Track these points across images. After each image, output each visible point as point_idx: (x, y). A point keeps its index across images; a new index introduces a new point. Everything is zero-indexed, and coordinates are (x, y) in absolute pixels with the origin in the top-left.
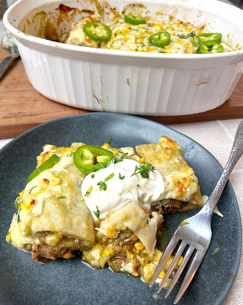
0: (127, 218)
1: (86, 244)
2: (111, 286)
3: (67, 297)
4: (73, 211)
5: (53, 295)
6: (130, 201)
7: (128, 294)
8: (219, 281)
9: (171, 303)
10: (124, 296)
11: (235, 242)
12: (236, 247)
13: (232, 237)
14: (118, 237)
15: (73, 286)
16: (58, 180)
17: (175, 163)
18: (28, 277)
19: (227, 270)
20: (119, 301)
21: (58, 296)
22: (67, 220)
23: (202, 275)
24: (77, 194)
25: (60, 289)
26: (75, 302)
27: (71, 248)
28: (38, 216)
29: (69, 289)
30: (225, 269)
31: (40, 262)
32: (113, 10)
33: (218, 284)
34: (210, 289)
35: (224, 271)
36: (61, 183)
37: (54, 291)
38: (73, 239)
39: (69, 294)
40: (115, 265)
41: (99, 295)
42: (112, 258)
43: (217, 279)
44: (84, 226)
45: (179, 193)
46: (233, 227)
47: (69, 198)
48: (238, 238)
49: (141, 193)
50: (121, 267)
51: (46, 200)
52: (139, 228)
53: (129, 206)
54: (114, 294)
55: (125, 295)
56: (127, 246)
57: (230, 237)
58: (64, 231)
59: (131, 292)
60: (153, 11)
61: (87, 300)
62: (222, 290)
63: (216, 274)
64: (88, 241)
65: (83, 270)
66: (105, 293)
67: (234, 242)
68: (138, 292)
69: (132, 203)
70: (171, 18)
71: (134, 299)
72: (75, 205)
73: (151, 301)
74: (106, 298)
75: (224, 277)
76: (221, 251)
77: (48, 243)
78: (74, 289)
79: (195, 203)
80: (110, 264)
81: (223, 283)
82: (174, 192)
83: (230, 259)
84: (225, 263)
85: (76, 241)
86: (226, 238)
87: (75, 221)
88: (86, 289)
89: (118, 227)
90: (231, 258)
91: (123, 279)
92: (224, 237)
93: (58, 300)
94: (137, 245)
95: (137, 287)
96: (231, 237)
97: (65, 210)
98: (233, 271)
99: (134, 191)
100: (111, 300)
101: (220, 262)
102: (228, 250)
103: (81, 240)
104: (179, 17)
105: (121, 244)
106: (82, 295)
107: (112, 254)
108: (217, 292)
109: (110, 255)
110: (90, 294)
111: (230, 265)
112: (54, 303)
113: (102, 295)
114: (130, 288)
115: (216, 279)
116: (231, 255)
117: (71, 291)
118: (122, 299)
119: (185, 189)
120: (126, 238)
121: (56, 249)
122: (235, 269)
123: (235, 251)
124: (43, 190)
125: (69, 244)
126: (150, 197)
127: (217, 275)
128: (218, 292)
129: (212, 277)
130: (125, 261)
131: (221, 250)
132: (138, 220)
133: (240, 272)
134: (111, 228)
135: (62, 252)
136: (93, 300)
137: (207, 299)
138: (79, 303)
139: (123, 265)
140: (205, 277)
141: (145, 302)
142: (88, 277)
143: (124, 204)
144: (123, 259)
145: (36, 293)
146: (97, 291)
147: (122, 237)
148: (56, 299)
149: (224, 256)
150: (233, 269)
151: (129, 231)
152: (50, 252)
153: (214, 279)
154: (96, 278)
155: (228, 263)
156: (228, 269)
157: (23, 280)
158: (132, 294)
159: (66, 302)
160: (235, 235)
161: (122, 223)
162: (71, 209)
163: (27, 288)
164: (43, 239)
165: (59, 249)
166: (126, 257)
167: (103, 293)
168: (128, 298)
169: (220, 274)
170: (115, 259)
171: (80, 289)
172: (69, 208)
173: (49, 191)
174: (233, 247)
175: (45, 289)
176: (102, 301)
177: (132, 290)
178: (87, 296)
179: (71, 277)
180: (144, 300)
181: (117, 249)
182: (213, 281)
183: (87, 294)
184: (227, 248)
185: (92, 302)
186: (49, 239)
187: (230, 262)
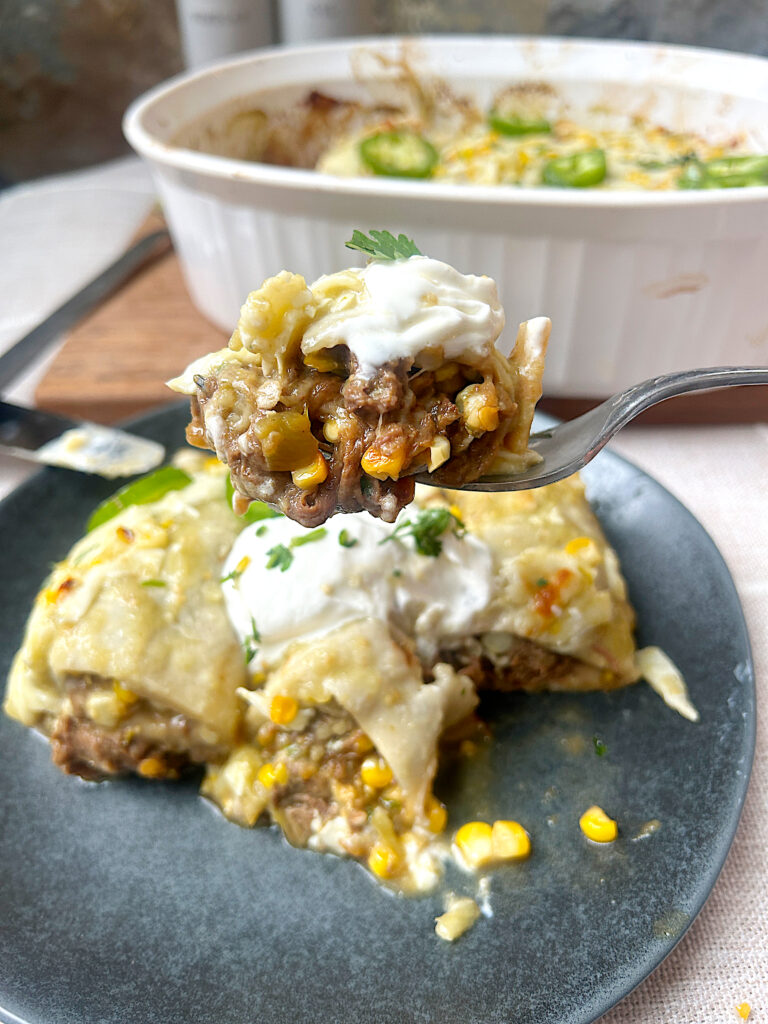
0: (335, 665)
1: (207, 737)
2: (268, 888)
3: (123, 896)
4: (182, 630)
5: (85, 881)
6: (360, 616)
7: (315, 922)
8: (627, 932)
9: (444, 979)
10: (298, 928)
11: (717, 808)
12: (717, 824)
13: (713, 791)
14: (308, 730)
15: (151, 867)
16: (159, 534)
17: (547, 525)
18: (32, 817)
19: (664, 899)
20: (277, 940)
21: (100, 887)
22: (155, 650)
23: (577, 905)
24: (203, 581)
25: (112, 870)
26: (141, 915)
27: (161, 743)
28: (70, 625)
29: (138, 873)
30: (660, 894)
31: (80, 780)
32: (464, 104)
33: (618, 941)
34: (589, 953)
35: (653, 900)
36: (167, 544)
37: (93, 872)
38: (169, 713)
39: (132, 889)
40: (292, 821)
41: (223, 910)
42: (284, 796)
43: (623, 923)
44: (206, 677)
45: (540, 619)
46: (721, 756)
47: (175, 587)
48: (730, 794)
49: (403, 597)
50: (311, 833)
51: (107, 584)
52: (372, 706)
53: (354, 630)
54: (271, 916)
55: (302, 924)
56: (336, 764)
57: (706, 788)
58: (135, 678)
59: (324, 919)
60: (581, 102)
61: (179, 915)
62: (625, 962)
63: (625, 906)
64: (212, 728)
65: (196, 823)
66: (242, 905)
67: (714, 807)
68: (349, 924)
69: (364, 626)
70: (637, 121)
71: (329, 942)
72: (191, 612)
73: (381, 961)
74: (241, 924)
75: (648, 918)
76: (665, 834)
77: (92, 713)
78: (151, 876)
79: (601, 662)
80: (275, 817)
81: (639, 940)
82: (522, 611)
83: (684, 863)
84: (664, 874)
85: (177, 722)
86: (693, 791)
87: (179, 658)
88: (189, 881)
89: (303, 694)
90: (689, 860)
91: (310, 873)
92: (687, 786)
93: (94, 900)
94: (368, 765)
95: (350, 905)
96: (709, 789)
97: (155, 621)
98: (684, 903)
99: (380, 590)
100: (256, 934)
101: (649, 869)
102: (688, 834)
103: (192, 723)
104: (662, 116)
105: (315, 753)
106: (171, 898)
107: (283, 784)
108: (606, 967)
109: (276, 785)
110: (194, 900)
111: (678, 882)
112: (80, 906)
113: (232, 911)
114: (325, 903)
115: (618, 923)
116: (692, 849)
117: (143, 881)
118: (291, 934)
119: (565, 606)
120: (335, 737)
121: (116, 738)
122: (694, 897)
123: (710, 836)
124: (109, 555)
125: (156, 729)
126: (437, 618)
127: (627, 910)
128: (611, 966)
129: (610, 916)
130: (323, 812)
131: (665, 828)
132: (372, 680)
133: (734, 926)
134: (284, 693)
135: (134, 751)
136: (197, 921)
137: (567, 983)
138: (154, 921)
139: (316, 824)
140: (586, 912)
141: (362, 961)
142: (206, 846)
143: (340, 623)
144: (316, 805)
145: (37, 867)
146: (218, 896)
147: (321, 731)
148: (90, 895)
149: (668, 850)
150: (684, 897)
151: (344, 714)
152: (99, 747)
153: (614, 922)
154: (230, 854)
155: (675, 875)
156: (671, 895)
157: (16, 822)
158: (327, 926)
159: (114, 909)
160: (722, 783)
161: (318, 683)
162: (176, 620)
163: (19, 847)
164: (79, 700)
165: (122, 739)
166: (328, 799)
167: (237, 907)
168: (312, 934)
169: (638, 909)
170: (292, 803)
171: (170, 881)
172: (169, 616)
173: (126, 561)
174: (707, 822)
175: (68, 861)
176: (224, 928)
177: (329, 913)
178: (183, 906)
179: (154, 838)
180: (360, 952)
181: (301, 767)
182: (606, 929)
183: (187, 898)
184: (685, 825)
185: (193, 925)
186: (98, 702)
187: (684, 871)
